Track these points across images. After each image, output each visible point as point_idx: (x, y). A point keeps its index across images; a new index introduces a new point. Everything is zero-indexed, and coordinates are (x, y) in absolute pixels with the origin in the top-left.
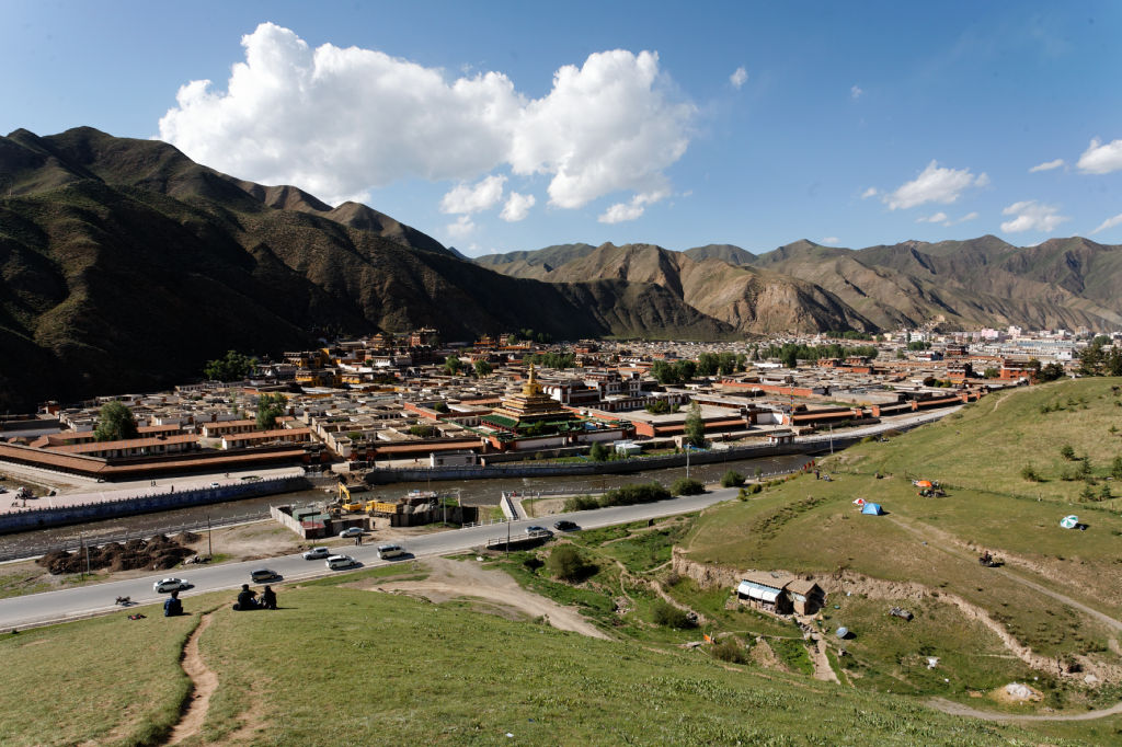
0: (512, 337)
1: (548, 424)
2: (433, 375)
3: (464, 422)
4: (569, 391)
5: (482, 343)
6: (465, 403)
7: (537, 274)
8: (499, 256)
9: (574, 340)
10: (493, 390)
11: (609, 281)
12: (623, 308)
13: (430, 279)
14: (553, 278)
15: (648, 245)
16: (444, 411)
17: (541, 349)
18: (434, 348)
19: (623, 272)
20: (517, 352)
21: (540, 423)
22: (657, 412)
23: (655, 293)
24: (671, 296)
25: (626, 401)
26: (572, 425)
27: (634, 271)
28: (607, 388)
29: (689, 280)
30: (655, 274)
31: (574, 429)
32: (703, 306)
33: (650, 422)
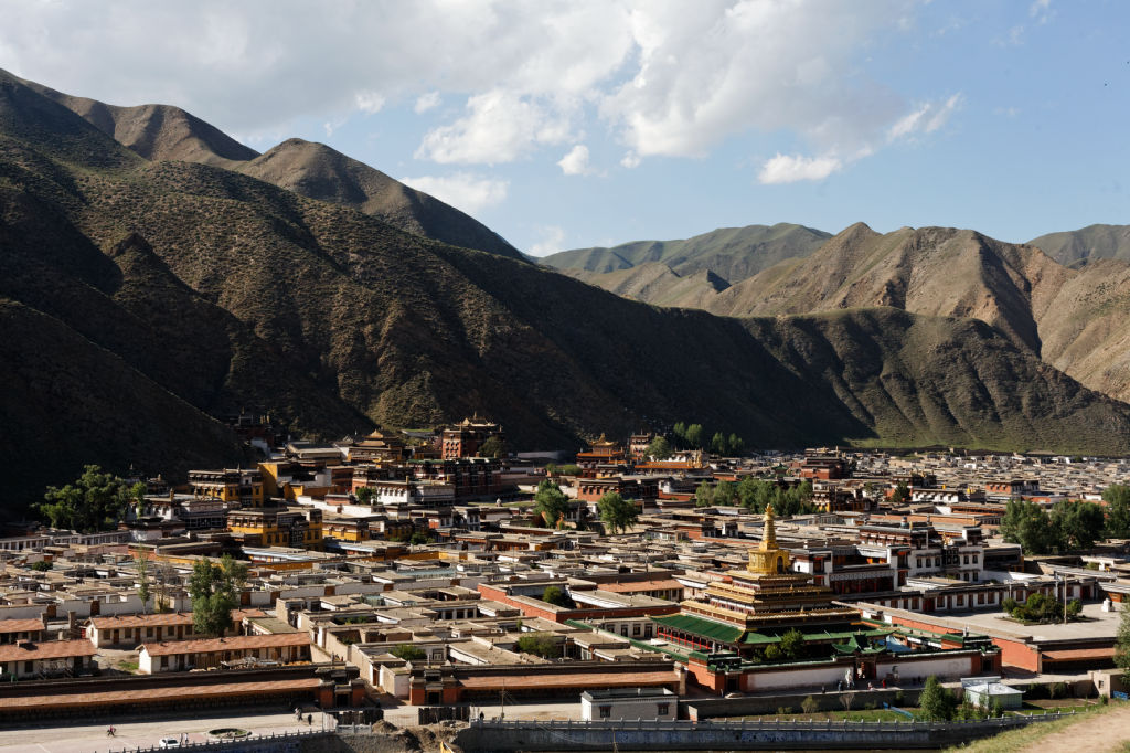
0: (659, 440)
1: (807, 638)
2: (505, 525)
3: (630, 631)
4: (829, 566)
5: (596, 453)
6: (604, 588)
7: (689, 294)
8: (598, 253)
10: (652, 560)
11: (868, 314)
12: (900, 377)
13: (475, 308)
14: (731, 303)
15: (953, 231)
16: (573, 613)
17: (722, 469)
18: (495, 464)
19: (897, 292)
20: (676, 476)
21: (792, 636)
22: (1031, 619)
23: (975, 341)
24: (1011, 347)
25: (959, 591)
26: (862, 641)
27: (923, 290)
28: (911, 561)
29: (1052, 312)
30: (972, 296)
31: (869, 650)
32: (1089, 372)
33: (1029, 640)
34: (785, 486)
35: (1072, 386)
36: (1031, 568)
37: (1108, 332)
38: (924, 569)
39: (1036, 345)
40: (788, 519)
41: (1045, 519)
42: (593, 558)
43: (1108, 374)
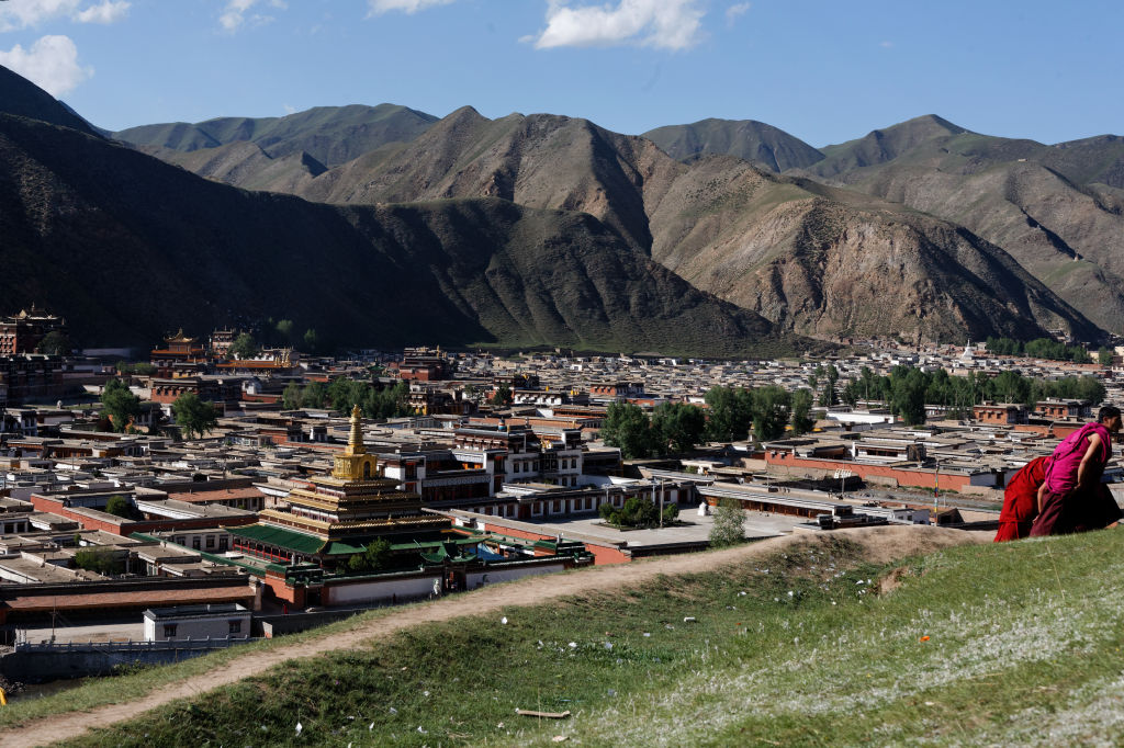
0: (244, 337)
1: (394, 547)
2: (66, 429)
3: (203, 543)
4: (421, 472)
5: (173, 351)
6: (175, 498)
7: (282, 178)
8: (181, 128)
9: (392, 347)
10: (231, 467)
11: (474, 205)
12: (506, 273)
13: (35, 186)
14: (327, 188)
15: (565, 119)
16: (139, 524)
17: (314, 368)
18: (56, 361)
19: (505, 181)
20: (262, 376)
21: (377, 545)
22: (627, 524)
23: (585, 237)
24: (621, 244)
25: (554, 497)
26: (452, 550)
27: (533, 180)
28: (508, 466)
29: (664, 206)
30: (583, 188)
31: (458, 559)
32: (698, 271)
33: (623, 546)
34: (380, 387)
35: (681, 286)
36: (632, 472)
37: (718, 230)
38: (521, 474)
39: (646, 241)
40: (382, 423)
41: (646, 420)
42: (165, 466)
43: (716, 274)
